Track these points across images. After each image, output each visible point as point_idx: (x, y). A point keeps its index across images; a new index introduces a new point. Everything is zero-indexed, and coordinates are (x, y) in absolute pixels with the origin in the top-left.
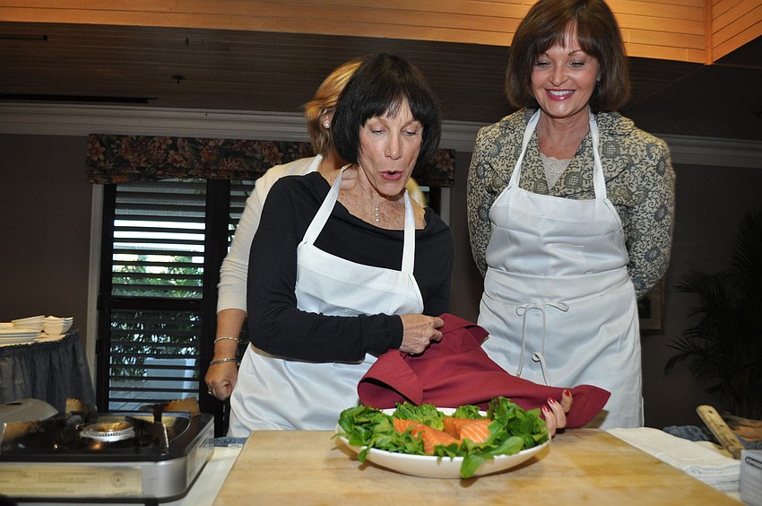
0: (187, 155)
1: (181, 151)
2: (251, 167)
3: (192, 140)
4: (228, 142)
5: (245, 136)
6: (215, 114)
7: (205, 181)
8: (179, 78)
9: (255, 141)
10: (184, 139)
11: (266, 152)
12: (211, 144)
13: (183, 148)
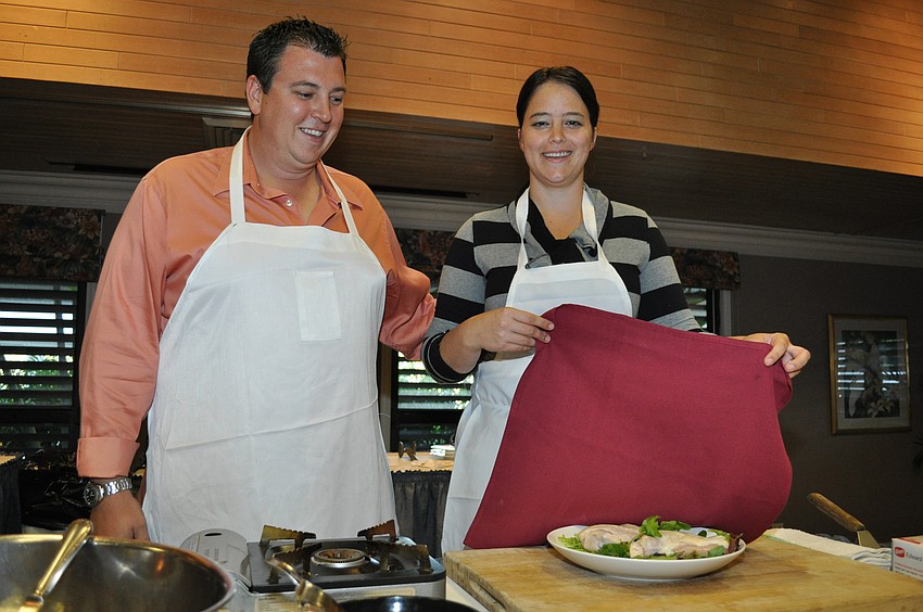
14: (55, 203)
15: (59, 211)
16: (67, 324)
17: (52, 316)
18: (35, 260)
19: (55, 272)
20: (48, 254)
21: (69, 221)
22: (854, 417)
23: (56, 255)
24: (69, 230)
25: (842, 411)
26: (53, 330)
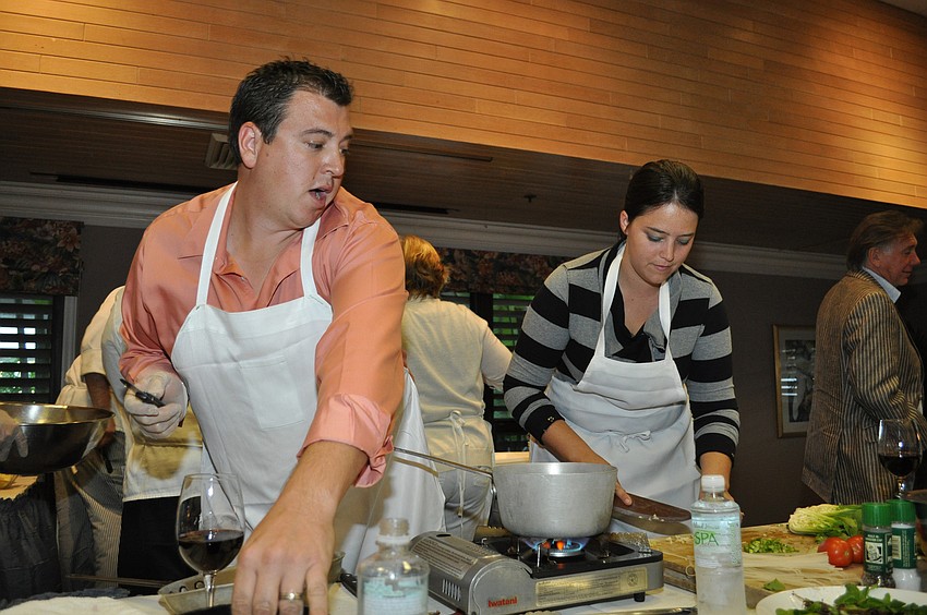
0: (465, 267)
1: (458, 263)
2: (526, 282)
3: (468, 253)
4: (502, 255)
5: (517, 250)
6: (493, 226)
7: (468, 295)
8: (530, 197)
9: (527, 255)
10: (461, 251)
11: (537, 267)
12: (486, 257)
13: (461, 261)
14: (31, 214)
15: (37, 223)
16: (30, 338)
17: (14, 331)
18: (11, 273)
19: (33, 285)
20: (25, 267)
21: (46, 233)
22: (797, 421)
23: (34, 268)
24: (47, 242)
25: (786, 417)
26: (15, 345)
